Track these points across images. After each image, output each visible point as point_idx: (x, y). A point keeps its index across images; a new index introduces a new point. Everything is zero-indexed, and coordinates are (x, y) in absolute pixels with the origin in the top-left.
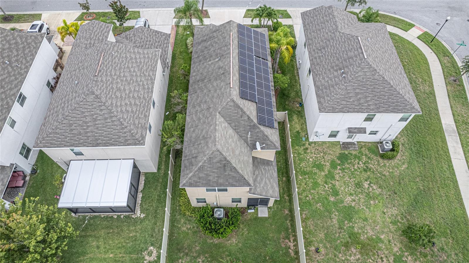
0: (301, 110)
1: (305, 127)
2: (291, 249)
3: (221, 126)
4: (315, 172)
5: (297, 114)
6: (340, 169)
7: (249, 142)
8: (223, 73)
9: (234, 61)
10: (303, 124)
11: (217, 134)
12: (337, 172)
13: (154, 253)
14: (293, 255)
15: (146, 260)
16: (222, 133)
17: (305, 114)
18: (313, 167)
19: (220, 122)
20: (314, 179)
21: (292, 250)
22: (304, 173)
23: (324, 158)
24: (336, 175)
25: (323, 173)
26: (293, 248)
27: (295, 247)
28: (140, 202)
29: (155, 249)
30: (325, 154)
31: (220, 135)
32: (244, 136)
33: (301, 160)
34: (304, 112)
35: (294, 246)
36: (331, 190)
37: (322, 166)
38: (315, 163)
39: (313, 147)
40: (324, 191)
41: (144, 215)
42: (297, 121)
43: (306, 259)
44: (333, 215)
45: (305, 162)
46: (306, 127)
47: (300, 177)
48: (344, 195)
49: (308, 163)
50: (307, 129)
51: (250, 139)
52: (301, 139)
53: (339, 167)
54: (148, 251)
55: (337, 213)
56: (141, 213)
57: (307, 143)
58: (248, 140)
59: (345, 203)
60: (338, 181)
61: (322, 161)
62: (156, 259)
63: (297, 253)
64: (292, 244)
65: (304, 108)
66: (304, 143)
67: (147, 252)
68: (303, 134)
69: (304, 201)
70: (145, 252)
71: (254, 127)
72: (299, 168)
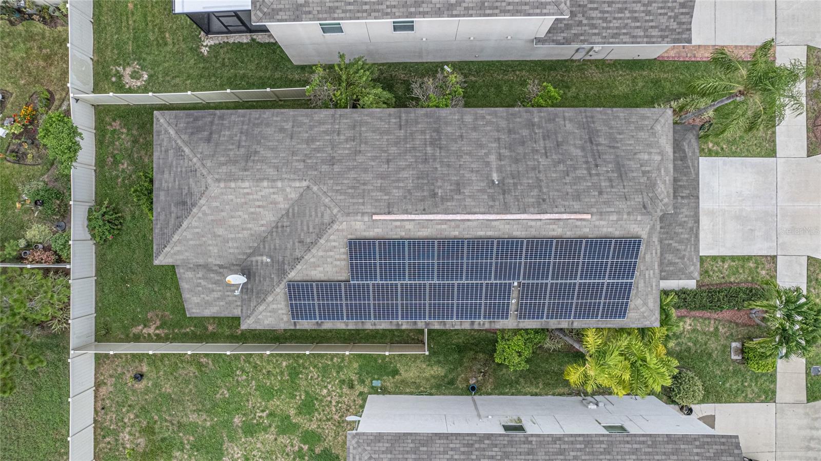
0: (457, 388)
1: (408, 390)
2: (144, 328)
3: (274, 193)
4: (296, 396)
5: (445, 376)
6: (301, 449)
7: (254, 259)
8: (434, 195)
9: (475, 223)
10: (418, 387)
11: (247, 184)
12: (295, 442)
13: (136, 82)
14: (134, 331)
15: (124, 69)
16: (255, 197)
17: (444, 394)
18: (307, 393)
19: (283, 190)
20: (281, 391)
21: (142, 331)
22: (294, 373)
23: (328, 420)
24: (289, 438)
25: (292, 412)
26: (145, 333)
27: (146, 335)
28: (231, 41)
29: (143, 83)
30: (337, 424)
31: (246, 191)
32: (264, 248)
33: (325, 370)
34: (452, 394)
35: (149, 334)
36: (255, 421)
37: (309, 414)
38: (317, 399)
39: (355, 401)
40: (254, 407)
41: (206, 53)
42: (427, 375)
43: (126, 355)
44: (204, 417)
45: (320, 379)
46: (406, 393)
47: (284, 364)
48: (246, 445)
49: (318, 384)
50: (401, 393)
51: (259, 262)
52: (376, 377)
53: (306, 447)
54: (140, 71)
55: (208, 424)
56: (210, 47)
57: (366, 390)
58: (258, 255)
59: (230, 444)
60: (276, 439)
61: (320, 414)
62: (127, 86)
63: (137, 338)
64: (151, 331)
65: (462, 395)
66: (367, 383)
67: (138, 69)
68: (389, 382)
69: (233, 363)
70: (137, 66)
71: (282, 273)
72: (306, 365)
